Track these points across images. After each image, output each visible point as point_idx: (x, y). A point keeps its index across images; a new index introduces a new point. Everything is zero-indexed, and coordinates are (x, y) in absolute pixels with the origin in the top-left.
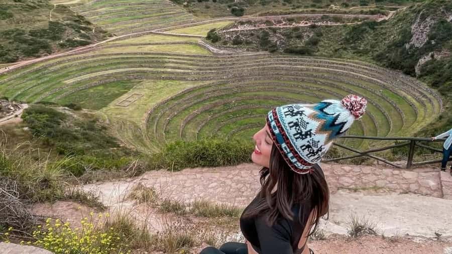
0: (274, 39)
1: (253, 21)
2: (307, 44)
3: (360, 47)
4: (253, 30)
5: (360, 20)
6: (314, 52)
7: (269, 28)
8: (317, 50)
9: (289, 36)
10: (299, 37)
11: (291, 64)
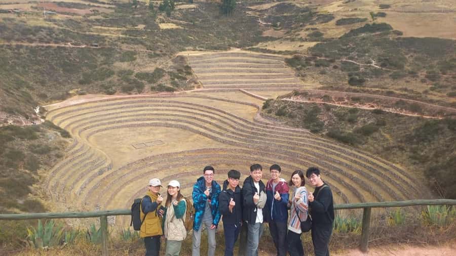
0: (323, 118)
1: (310, 94)
2: (357, 131)
3: (422, 151)
4: (303, 103)
5: (445, 114)
6: (360, 143)
7: (324, 104)
8: (364, 142)
9: (341, 117)
10: (352, 121)
11: (326, 151)
